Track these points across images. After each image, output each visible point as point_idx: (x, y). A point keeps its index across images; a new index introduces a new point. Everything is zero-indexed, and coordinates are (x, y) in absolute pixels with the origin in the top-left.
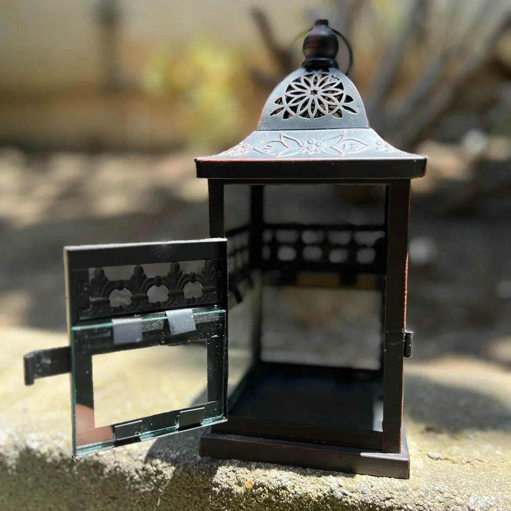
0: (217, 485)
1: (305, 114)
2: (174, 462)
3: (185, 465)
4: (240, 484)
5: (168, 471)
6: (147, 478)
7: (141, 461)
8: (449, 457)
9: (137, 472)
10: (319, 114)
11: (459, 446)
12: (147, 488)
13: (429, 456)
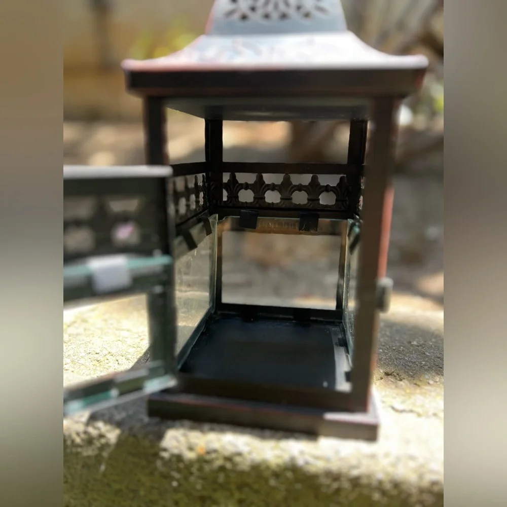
0: (165, 450)
1: (267, 16)
2: (119, 424)
3: (131, 429)
4: (191, 449)
5: (112, 435)
6: (90, 441)
7: (82, 422)
8: (415, 409)
9: (78, 434)
10: (284, 16)
11: (421, 394)
12: (89, 452)
13: (393, 408)
